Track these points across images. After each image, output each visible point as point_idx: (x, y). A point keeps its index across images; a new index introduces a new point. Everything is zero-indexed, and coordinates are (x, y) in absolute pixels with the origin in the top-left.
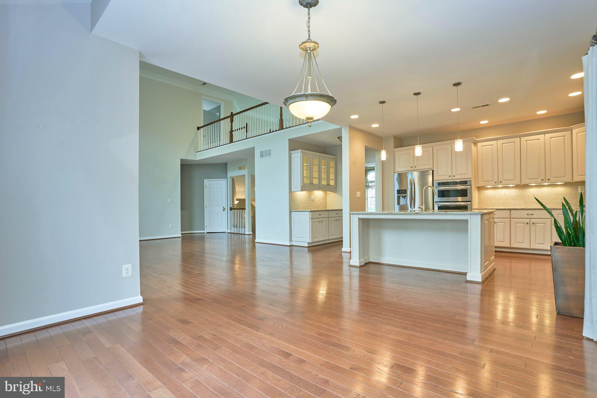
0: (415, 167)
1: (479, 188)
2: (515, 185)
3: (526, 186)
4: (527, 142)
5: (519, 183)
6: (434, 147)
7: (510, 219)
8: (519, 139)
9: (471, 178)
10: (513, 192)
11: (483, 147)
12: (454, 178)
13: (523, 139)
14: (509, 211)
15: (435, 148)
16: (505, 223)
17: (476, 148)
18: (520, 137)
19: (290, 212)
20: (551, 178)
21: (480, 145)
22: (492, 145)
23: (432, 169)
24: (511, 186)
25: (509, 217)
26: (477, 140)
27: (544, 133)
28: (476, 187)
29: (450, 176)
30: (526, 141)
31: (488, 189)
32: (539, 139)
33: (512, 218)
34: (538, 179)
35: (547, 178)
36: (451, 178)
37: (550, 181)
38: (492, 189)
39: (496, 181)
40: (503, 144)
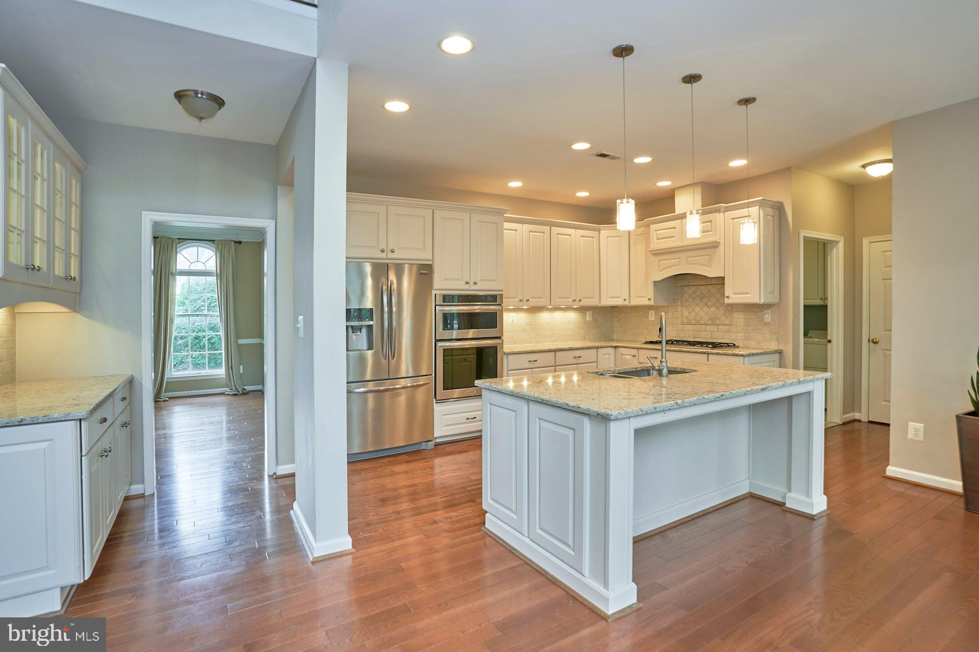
0: (392, 251)
7: (555, 368)
8: (550, 227)
9: (502, 290)
12: (474, 287)
14: (554, 353)
15: (438, 214)
20: (582, 299)
22: (516, 230)
23: (430, 262)
25: (553, 364)
27: (576, 227)
29: (467, 283)
32: (570, 235)
33: (557, 366)
34: (568, 298)
35: (578, 298)
36: (470, 287)
39: (521, 298)
40: (530, 231)
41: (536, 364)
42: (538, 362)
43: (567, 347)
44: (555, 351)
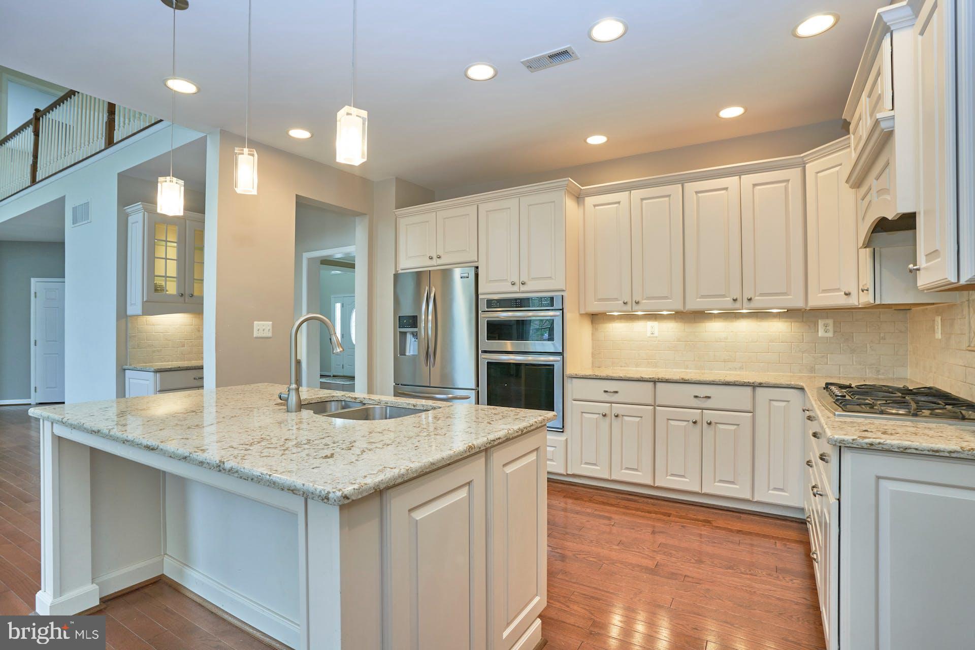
0: (439, 257)
1: (596, 318)
2: (674, 312)
3: (699, 316)
4: (700, 195)
5: (679, 307)
6: (480, 205)
7: (655, 408)
8: (680, 186)
9: (563, 291)
10: (668, 330)
11: (597, 208)
12: (523, 288)
13: (691, 187)
14: (651, 384)
15: (483, 208)
16: (641, 417)
17: (581, 210)
18: (682, 181)
19: (121, 371)
20: (755, 296)
21: (590, 201)
22: (619, 203)
23: (476, 264)
24: (665, 313)
25: (651, 401)
26: (582, 188)
27: (739, 172)
28: (581, 315)
29: (513, 284)
30: (697, 193)
31: (612, 318)
32: (726, 189)
33: (658, 406)
34: (724, 296)
35: (746, 296)
36: (515, 288)
37: (752, 305)
38: (622, 321)
39: (627, 299)
40: (642, 199)
41: (615, 398)
42: (619, 394)
43: (676, 377)
44: (655, 381)
